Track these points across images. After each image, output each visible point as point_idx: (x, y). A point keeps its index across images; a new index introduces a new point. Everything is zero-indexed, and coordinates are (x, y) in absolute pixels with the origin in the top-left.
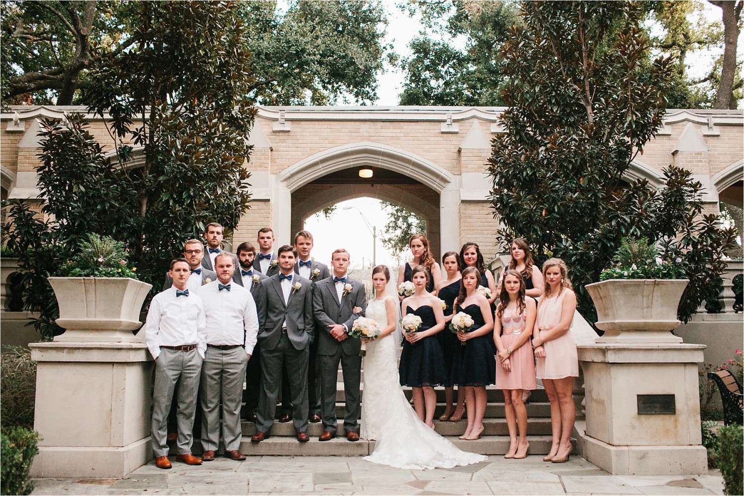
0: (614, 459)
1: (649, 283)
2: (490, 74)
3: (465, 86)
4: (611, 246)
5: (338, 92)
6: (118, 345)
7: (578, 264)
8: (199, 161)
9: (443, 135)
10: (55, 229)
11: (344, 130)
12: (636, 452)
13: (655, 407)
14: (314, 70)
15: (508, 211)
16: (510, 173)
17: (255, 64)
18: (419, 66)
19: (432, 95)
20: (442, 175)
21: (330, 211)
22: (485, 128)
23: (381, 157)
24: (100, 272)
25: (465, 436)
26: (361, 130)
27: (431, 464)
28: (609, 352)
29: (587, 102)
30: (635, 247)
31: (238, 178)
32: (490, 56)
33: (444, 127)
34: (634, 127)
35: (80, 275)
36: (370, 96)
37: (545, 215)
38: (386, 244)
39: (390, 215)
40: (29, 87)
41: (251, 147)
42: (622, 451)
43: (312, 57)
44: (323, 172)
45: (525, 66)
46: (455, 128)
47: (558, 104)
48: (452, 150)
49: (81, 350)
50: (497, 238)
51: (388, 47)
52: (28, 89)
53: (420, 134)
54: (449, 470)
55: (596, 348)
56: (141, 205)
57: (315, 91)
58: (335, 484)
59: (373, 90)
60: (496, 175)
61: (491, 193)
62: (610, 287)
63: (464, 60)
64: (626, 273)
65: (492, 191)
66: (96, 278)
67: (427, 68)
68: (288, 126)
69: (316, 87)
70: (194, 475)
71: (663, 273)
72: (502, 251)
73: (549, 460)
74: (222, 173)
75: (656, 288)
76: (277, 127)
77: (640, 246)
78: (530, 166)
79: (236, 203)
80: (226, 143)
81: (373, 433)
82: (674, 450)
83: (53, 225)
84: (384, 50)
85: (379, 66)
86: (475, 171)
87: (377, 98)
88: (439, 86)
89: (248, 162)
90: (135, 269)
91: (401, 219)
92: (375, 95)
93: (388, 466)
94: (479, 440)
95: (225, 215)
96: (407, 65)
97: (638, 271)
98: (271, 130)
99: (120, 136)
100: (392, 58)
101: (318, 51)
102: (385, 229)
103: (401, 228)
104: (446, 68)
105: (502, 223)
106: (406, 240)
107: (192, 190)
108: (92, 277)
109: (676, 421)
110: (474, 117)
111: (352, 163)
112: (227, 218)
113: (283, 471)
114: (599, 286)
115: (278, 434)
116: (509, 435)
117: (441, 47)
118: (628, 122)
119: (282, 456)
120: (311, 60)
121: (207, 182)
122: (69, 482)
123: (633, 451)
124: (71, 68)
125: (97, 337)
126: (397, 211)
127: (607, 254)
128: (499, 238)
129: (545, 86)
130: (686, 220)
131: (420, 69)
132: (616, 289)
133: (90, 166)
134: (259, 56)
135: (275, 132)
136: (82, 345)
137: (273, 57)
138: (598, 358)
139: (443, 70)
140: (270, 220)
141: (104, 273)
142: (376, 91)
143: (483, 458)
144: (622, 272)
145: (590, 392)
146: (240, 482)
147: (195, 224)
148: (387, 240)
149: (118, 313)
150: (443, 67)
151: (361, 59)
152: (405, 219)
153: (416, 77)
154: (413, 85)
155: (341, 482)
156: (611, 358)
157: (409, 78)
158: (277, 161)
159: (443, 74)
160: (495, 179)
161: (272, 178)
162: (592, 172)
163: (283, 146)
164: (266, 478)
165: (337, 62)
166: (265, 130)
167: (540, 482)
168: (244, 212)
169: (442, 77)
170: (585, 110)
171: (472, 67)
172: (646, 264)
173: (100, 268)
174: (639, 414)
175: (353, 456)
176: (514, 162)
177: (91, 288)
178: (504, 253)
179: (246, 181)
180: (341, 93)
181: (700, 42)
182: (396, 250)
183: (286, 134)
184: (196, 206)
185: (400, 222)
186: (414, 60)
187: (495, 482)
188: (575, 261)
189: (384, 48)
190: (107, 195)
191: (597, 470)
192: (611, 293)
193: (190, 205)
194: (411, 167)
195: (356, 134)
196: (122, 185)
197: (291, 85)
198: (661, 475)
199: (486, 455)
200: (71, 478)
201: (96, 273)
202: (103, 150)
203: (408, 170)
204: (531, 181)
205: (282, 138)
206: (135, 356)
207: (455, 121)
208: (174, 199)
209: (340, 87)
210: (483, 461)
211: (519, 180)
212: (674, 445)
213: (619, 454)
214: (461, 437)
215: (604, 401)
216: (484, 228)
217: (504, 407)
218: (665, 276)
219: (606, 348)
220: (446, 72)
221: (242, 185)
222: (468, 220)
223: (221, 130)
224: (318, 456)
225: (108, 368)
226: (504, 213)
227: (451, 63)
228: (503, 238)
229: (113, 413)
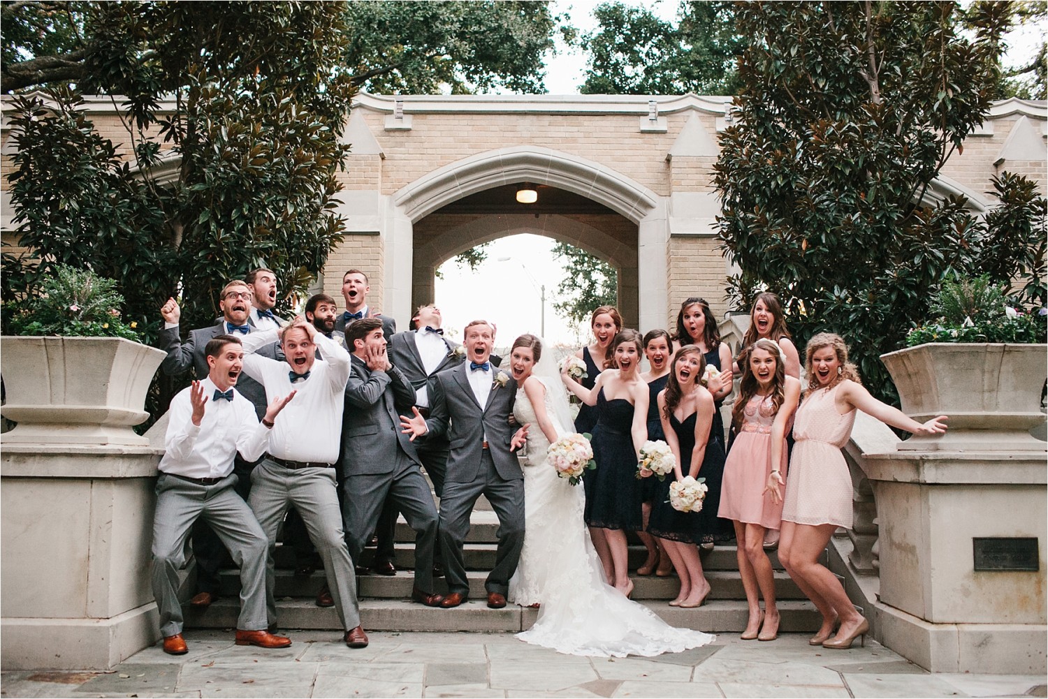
0: (933, 646)
1: (994, 350)
2: (713, 55)
3: (675, 74)
4: (912, 297)
5: (489, 86)
6: (100, 449)
7: (859, 326)
8: (256, 160)
9: (643, 135)
10: (34, 269)
11: (493, 128)
12: (971, 633)
13: (1004, 558)
14: (451, 45)
15: (745, 246)
16: (750, 183)
17: (362, 37)
18: (607, 44)
19: (627, 88)
20: (642, 195)
21: (477, 261)
22: (707, 125)
23: (548, 170)
24: (73, 329)
25: (680, 601)
26: (518, 128)
27: (623, 649)
28: (927, 465)
29: (871, 74)
30: (968, 288)
31: (323, 192)
32: (712, 30)
33: (645, 124)
34: (950, 108)
35: (40, 333)
36: (535, 89)
37: (807, 249)
38: (560, 311)
39: (565, 270)
40: (36, 75)
41: (346, 148)
42: (948, 633)
43: (448, 27)
44: (460, 192)
45: (774, 16)
46: (662, 124)
47: (825, 74)
48: (658, 159)
49: (37, 458)
50: (727, 290)
51: (562, 18)
52: (34, 78)
53: (609, 135)
54: (654, 660)
55: (901, 458)
56: (174, 234)
57: (456, 84)
58: (459, 686)
59: (540, 79)
60: (726, 190)
61: (718, 219)
62: (926, 355)
63: (675, 34)
64: (955, 333)
65: (721, 215)
66: (65, 338)
67: (621, 48)
68: (407, 122)
69: (458, 80)
70: (226, 666)
71: (1017, 333)
72: (734, 310)
73: (820, 644)
74: (295, 181)
75: (1006, 357)
76: (391, 122)
77: (976, 288)
78: (782, 173)
79: (321, 232)
80: (303, 137)
81: (536, 592)
82: (1036, 632)
83: (30, 262)
84: (556, 22)
85: (548, 44)
86: (692, 190)
87: (546, 91)
88: (637, 74)
89: (342, 170)
90: (134, 324)
91: (581, 275)
92: (542, 86)
93: (552, 651)
94: (704, 609)
95: (303, 249)
96: (590, 44)
97: (976, 328)
98: (382, 128)
99: (140, 127)
100: (568, 34)
101: (458, 16)
102: (559, 289)
103: (580, 287)
104: (647, 47)
105: (736, 264)
106: (588, 304)
107: (247, 206)
108: (58, 337)
109: (1040, 582)
110: (691, 108)
111: (504, 179)
112: (305, 253)
113: (376, 659)
114: (906, 355)
115: (375, 595)
116: (746, 600)
117: (640, 15)
118: (941, 101)
119: (379, 631)
120: (447, 31)
121: (270, 195)
122: (15, 677)
123: (966, 633)
124: (93, 46)
125: (67, 435)
126: (575, 263)
127: (905, 311)
128: (730, 288)
129: (805, 47)
130: (1031, 256)
131: (609, 49)
132: (937, 359)
133: (87, 170)
134: (369, 24)
135: (388, 131)
136: (39, 449)
137: (391, 27)
138: (907, 475)
139: (643, 50)
140: (380, 263)
141: (79, 329)
142: (544, 79)
143: (708, 639)
144: (948, 331)
145: (889, 531)
146: (301, 680)
147: (252, 261)
148: (561, 305)
149: (103, 397)
150: (643, 45)
151: (522, 34)
152: (587, 275)
153: (602, 60)
154: (599, 73)
155: (470, 682)
156: (929, 475)
157: (592, 62)
158: (391, 174)
159: (644, 57)
160: (725, 196)
161: (383, 200)
162: (882, 180)
163: (401, 152)
164: (345, 673)
165: (486, 37)
166: (374, 127)
167: (809, 685)
168: (335, 246)
169: (641, 60)
170: (868, 87)
171: (685, 46)
172: (988, 318)
173: (73, 323)
174: (976, 570)
175: (496, 632)
176: (756, 166)
177: (57, 355)
178: (737, 312)
179: (335, 196)
180: (493, 86)
181: (1022, 13)
182: (574, 319)
183: (405, 134)
184: (253, 232)
185: (580, 279)
186: (599, 36)
187: (733, 685)
188: (854, 321)
189: (557, 19)
190: (112, 214)
191: (901, 663)
192: (929, 367)
193: (243, 230)
194: (594, 184)
195: (511, 134)
196: (142, 201)
197: (416, 69)
198: (1015, 674)
199: (713, 632)
200: (20, 670)
201: (66, 329)
202: (117, 152)
203: (589, 189)
204: (783, 196)
205: (399, 139)
206: (129, 467)
207: (661, 114)
208: (217, 222)
209: (492, 79)
210: (708, 643)
211: (763, 194)
212: (1034, 624)
213: (942, 638)
214: (673, 603)
215: (914, 547)
216: (704, 277)
217: (735, 553)
218: (1021, 338)
219: (922, 459)
220: (647, 55)
221: (329, 203)
222: (682, 264)
223: (294, 114)
224: (439, 631)
225: (84, 488)
226: (739, 248)
227: (655, 40)
228: (737, 289)
229: (92, 562)
